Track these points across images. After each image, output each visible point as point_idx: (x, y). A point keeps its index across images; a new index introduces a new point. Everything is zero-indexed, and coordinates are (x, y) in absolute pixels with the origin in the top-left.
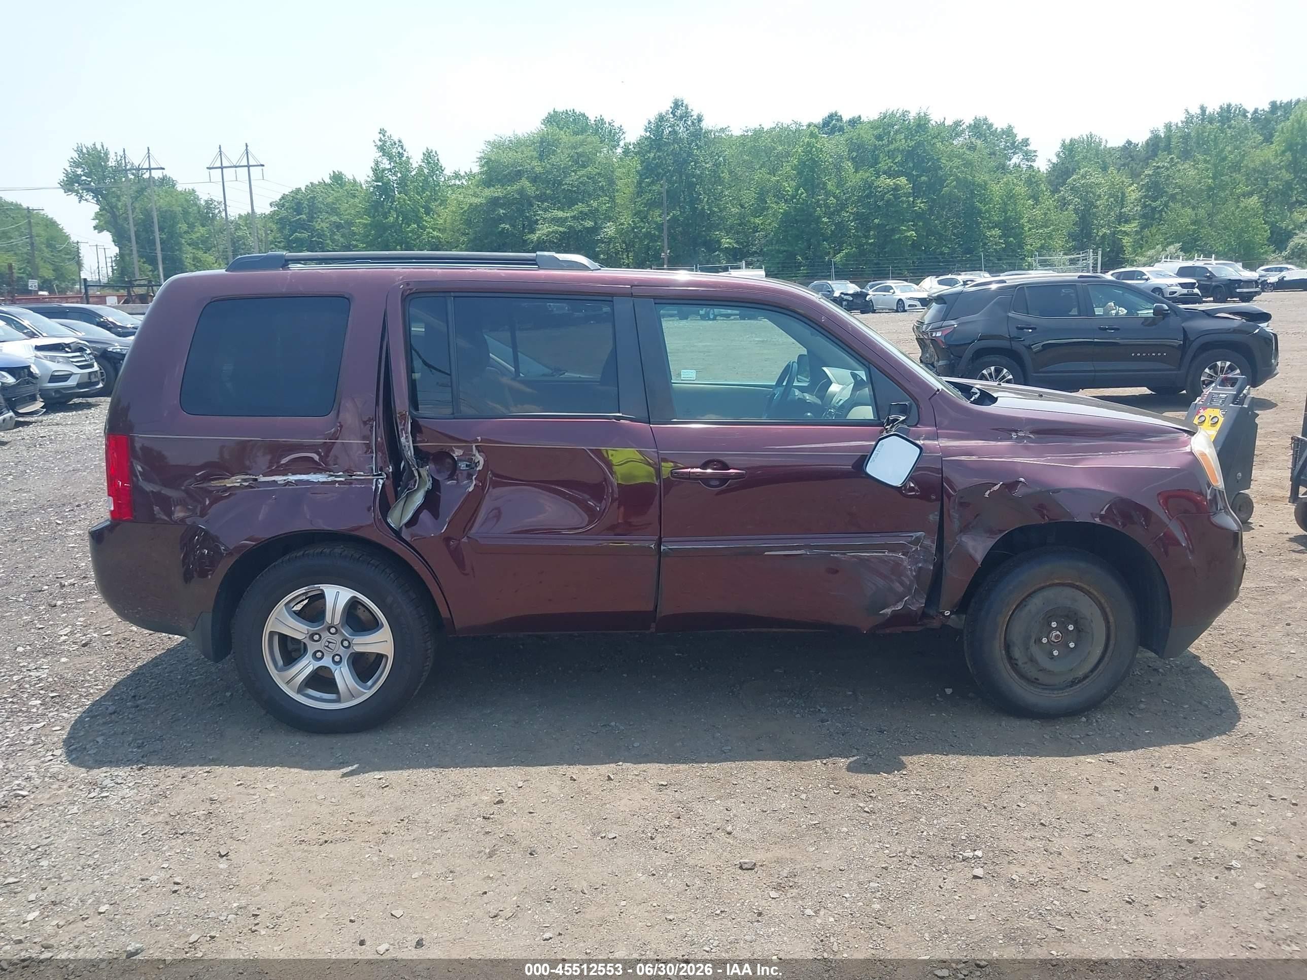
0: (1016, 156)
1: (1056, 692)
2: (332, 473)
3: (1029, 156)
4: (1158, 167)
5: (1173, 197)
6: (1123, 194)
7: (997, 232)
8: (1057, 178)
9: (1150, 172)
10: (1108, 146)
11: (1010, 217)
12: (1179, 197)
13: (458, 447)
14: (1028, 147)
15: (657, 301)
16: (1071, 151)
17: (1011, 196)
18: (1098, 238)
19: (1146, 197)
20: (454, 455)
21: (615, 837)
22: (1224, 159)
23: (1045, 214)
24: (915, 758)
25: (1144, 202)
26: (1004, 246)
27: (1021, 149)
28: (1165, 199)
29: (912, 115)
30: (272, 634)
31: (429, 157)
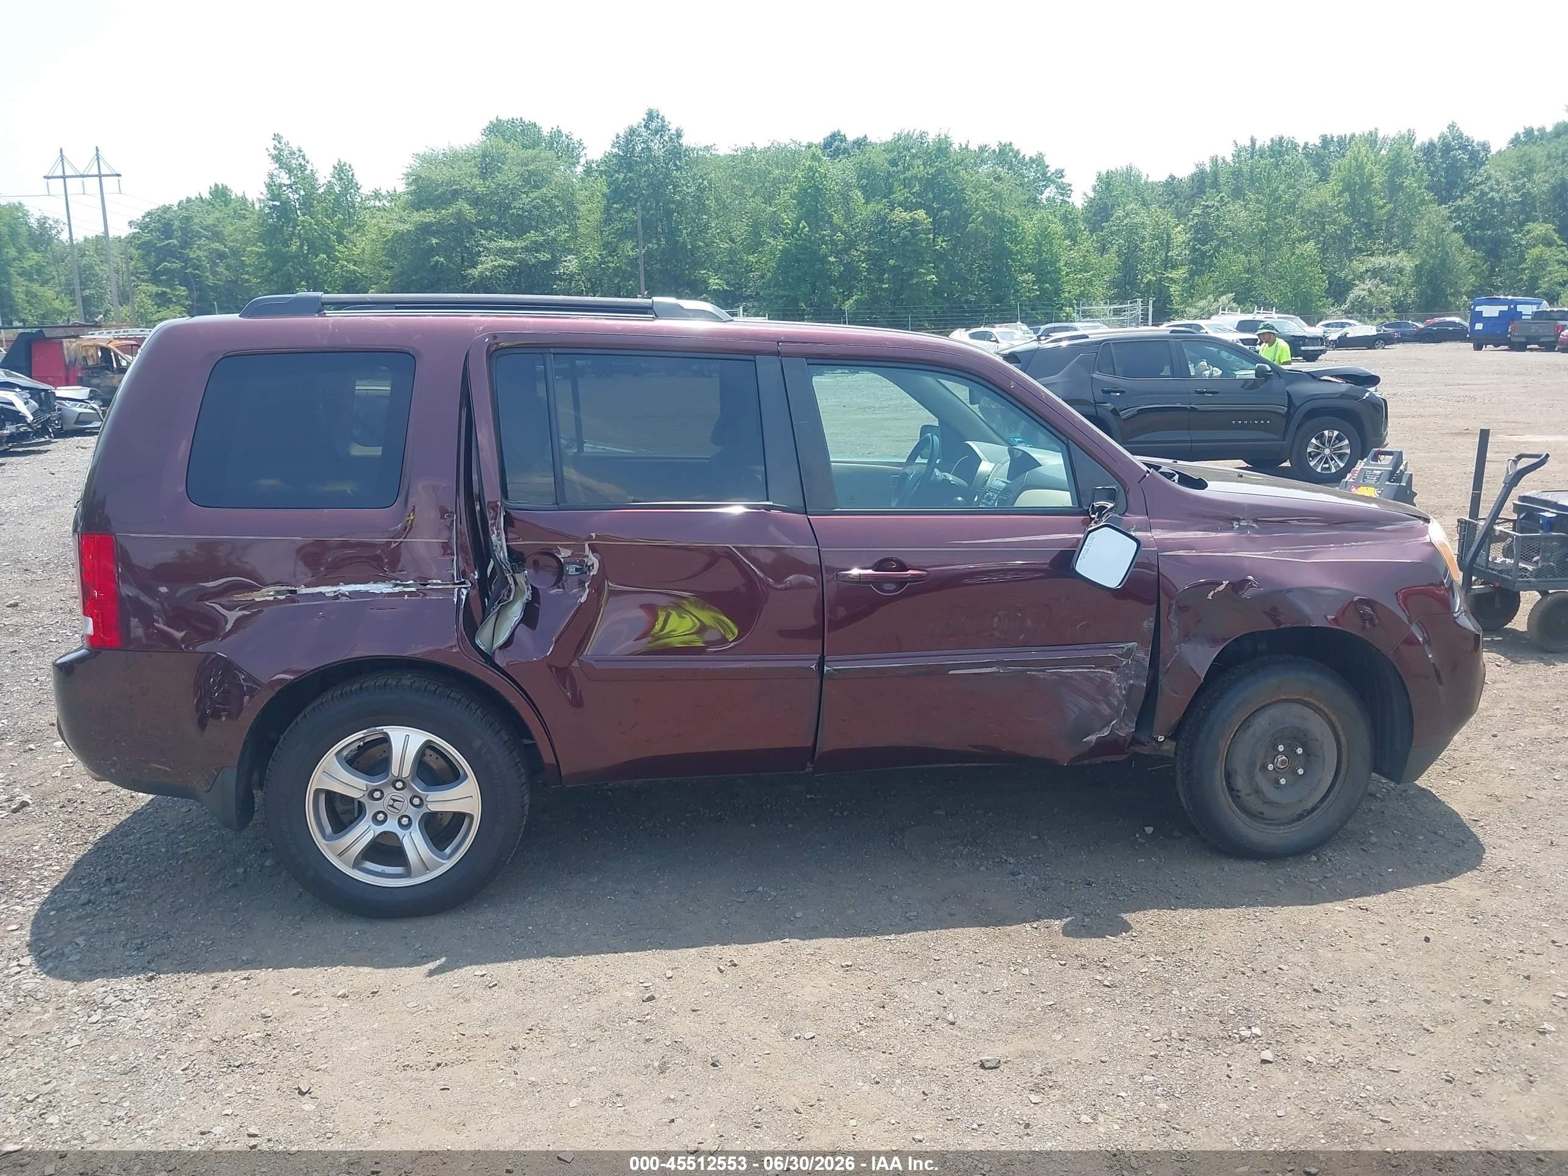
0: (1048, 190)
1: (1282, 828)
2: (399, 582)
3: (1065, 190)
4: (1207, 206)
5: (1223, 241)
6: (1169, 235)
7: (1030, 277)
8: (1094, 215)
9: (1199, 212)
10: (1150, 180)
11: (1045, 260)
12: (1230, 241)
13: (566, 547)
14: (1062, 179)
15: (810, 361)
16: (1108, 184)
17: (1045, 235)
18: (1142, 286)
19: (1195, 239)
20: (559, 556)
21: (814, 1037)
22: (1279, 199)
23: (1085, 257)
24: (1140, 915)
25: (1194, 246)
26: (1038, 293)
27: (1053, 182)
28: (1215, 243)
29: (931, 137)
30: (318, 792)
31: (342, 172)
